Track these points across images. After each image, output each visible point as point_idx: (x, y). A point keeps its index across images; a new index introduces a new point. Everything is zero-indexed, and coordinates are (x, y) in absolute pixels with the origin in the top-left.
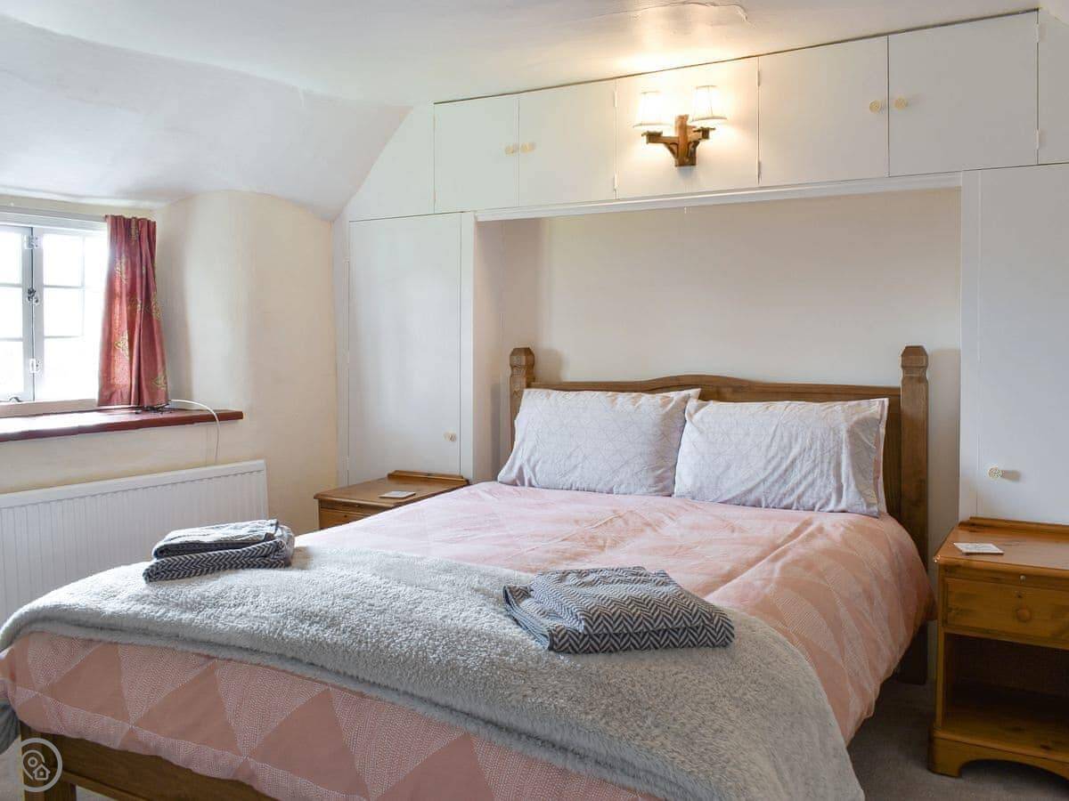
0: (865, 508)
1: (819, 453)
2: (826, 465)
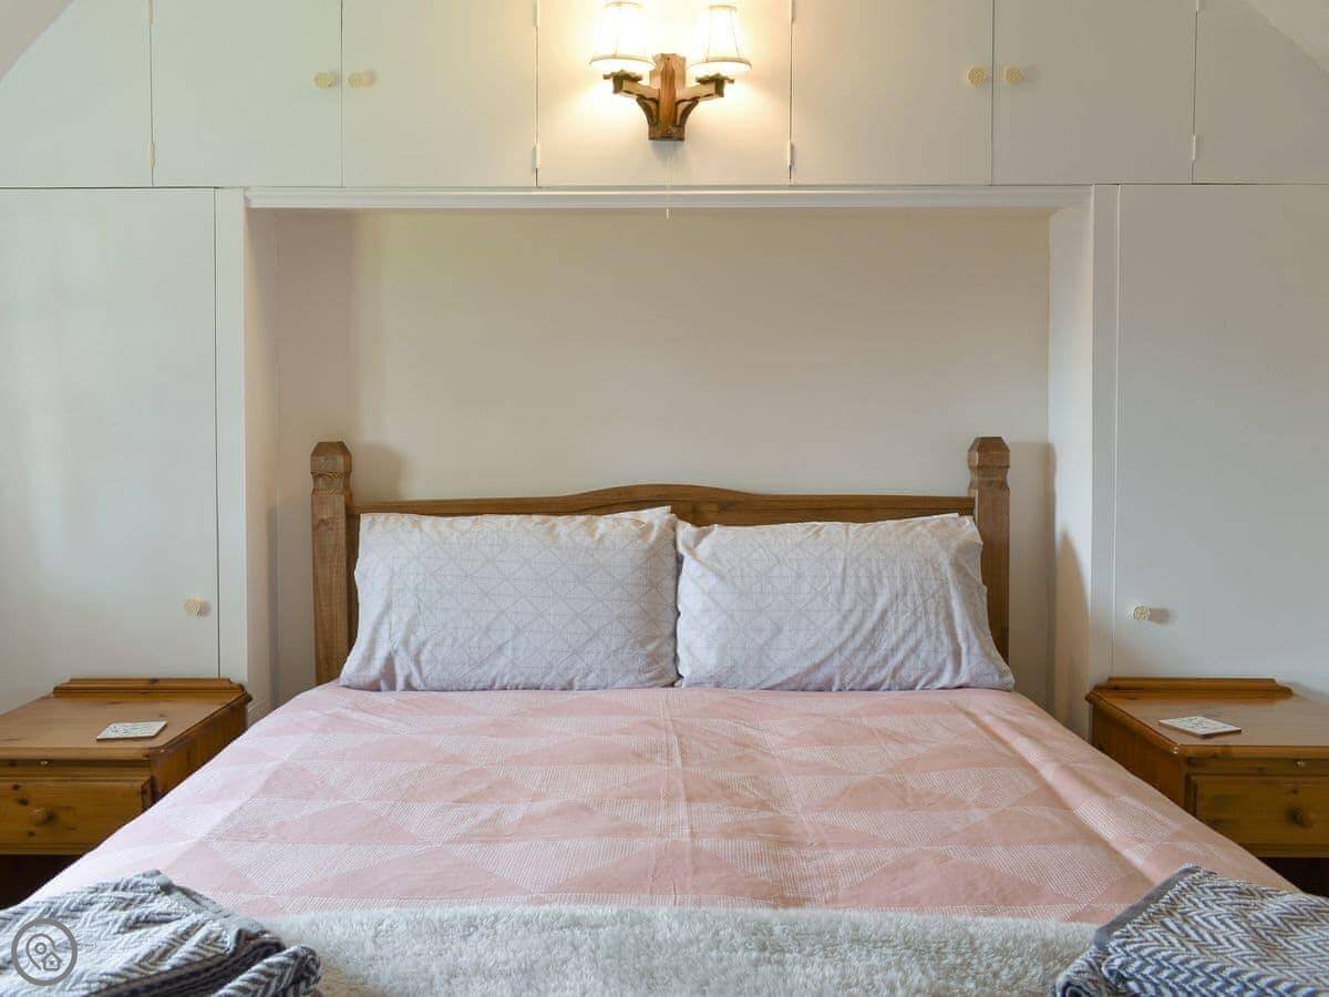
0: (997, 678)
1: (919, 601)
2: (932, 617)
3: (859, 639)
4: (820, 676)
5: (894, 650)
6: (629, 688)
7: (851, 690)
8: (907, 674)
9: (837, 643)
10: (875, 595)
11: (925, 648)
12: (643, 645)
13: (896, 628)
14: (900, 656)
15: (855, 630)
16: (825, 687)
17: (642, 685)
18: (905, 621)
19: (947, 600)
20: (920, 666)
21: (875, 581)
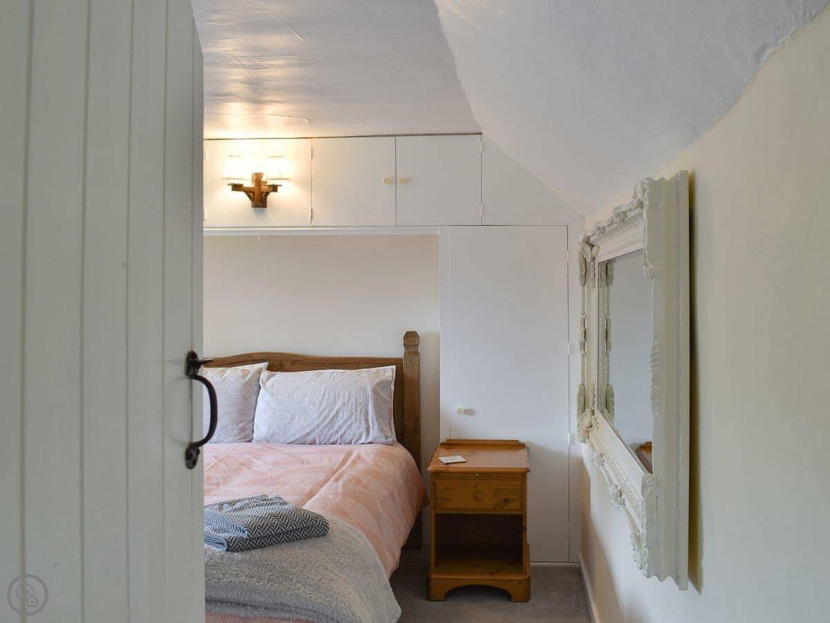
0: (384, 439)
1: (354, 405)
2: (358, 413)
3: (326, 423)
4: (310, 438)
5: (340, 428)
6: (230, 442)
7: (325, 444)
8: (348, 437)
9: (317, 423)
10: (336, 403)
11: (355, 425)
12: (237, 424)
13: (343, 418)
14: (343, 430)
15: (325, 419)
16: (313, 443)
17: (236, 441)
18: (346, 415)
19: (367, 405)
20: (352, 434)
21: (337, 397)
